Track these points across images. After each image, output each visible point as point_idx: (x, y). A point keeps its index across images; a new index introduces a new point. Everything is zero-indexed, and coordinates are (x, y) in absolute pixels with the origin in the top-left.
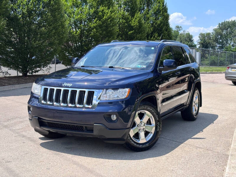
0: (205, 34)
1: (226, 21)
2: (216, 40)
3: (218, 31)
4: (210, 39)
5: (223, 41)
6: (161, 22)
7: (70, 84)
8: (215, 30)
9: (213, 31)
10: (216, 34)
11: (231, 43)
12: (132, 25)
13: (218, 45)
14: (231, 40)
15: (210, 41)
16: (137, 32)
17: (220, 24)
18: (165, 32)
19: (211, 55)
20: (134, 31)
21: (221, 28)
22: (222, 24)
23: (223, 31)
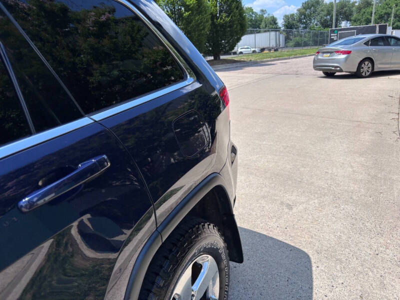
0: (289, 15)
2: (300, 21)
3: (302, 11)
4: (294, 20)
5: (306, 21)
8: (299, 10)
9: (297, 12)
10: (300, 14)
11: (314, 22)
13: (302, 26)
14: (315, 19)
15: (294, 22)
17: (303, 3)
19: (295, 37)
20: (190, 12)
21: (304, 8)
22: (305, 3)
23: (306, 11)
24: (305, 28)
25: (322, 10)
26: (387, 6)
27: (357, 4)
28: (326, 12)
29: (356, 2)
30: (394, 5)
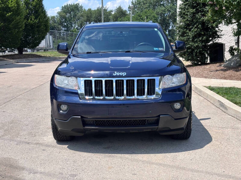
0: (50, 17)
1: (68, 5)
2: (61, 23)
3: (62, 14)
4: (55, 22)
5: (67, 25)
6: (37, 4)
7: (124, 73)
8: (59, 13)
9: (57, 14)
10: (60, 17)
11: (75, 26)
12: (10, 6)
13: (63, 29)
14: (75, 23)
15: (55, 24)
16: (15, 14)
17: (63, 7)
18: (42, 14)
19: (57, 39)
20: (12, 13)
21: (64, 12)
22: (65, 7)
23: (66, 15)
24: (67, 31)
25: (82, 16)
26: (139, 18)
27: (113, 13)
28: (85, 18)
29: (112, 11)
30: (146, 17)
